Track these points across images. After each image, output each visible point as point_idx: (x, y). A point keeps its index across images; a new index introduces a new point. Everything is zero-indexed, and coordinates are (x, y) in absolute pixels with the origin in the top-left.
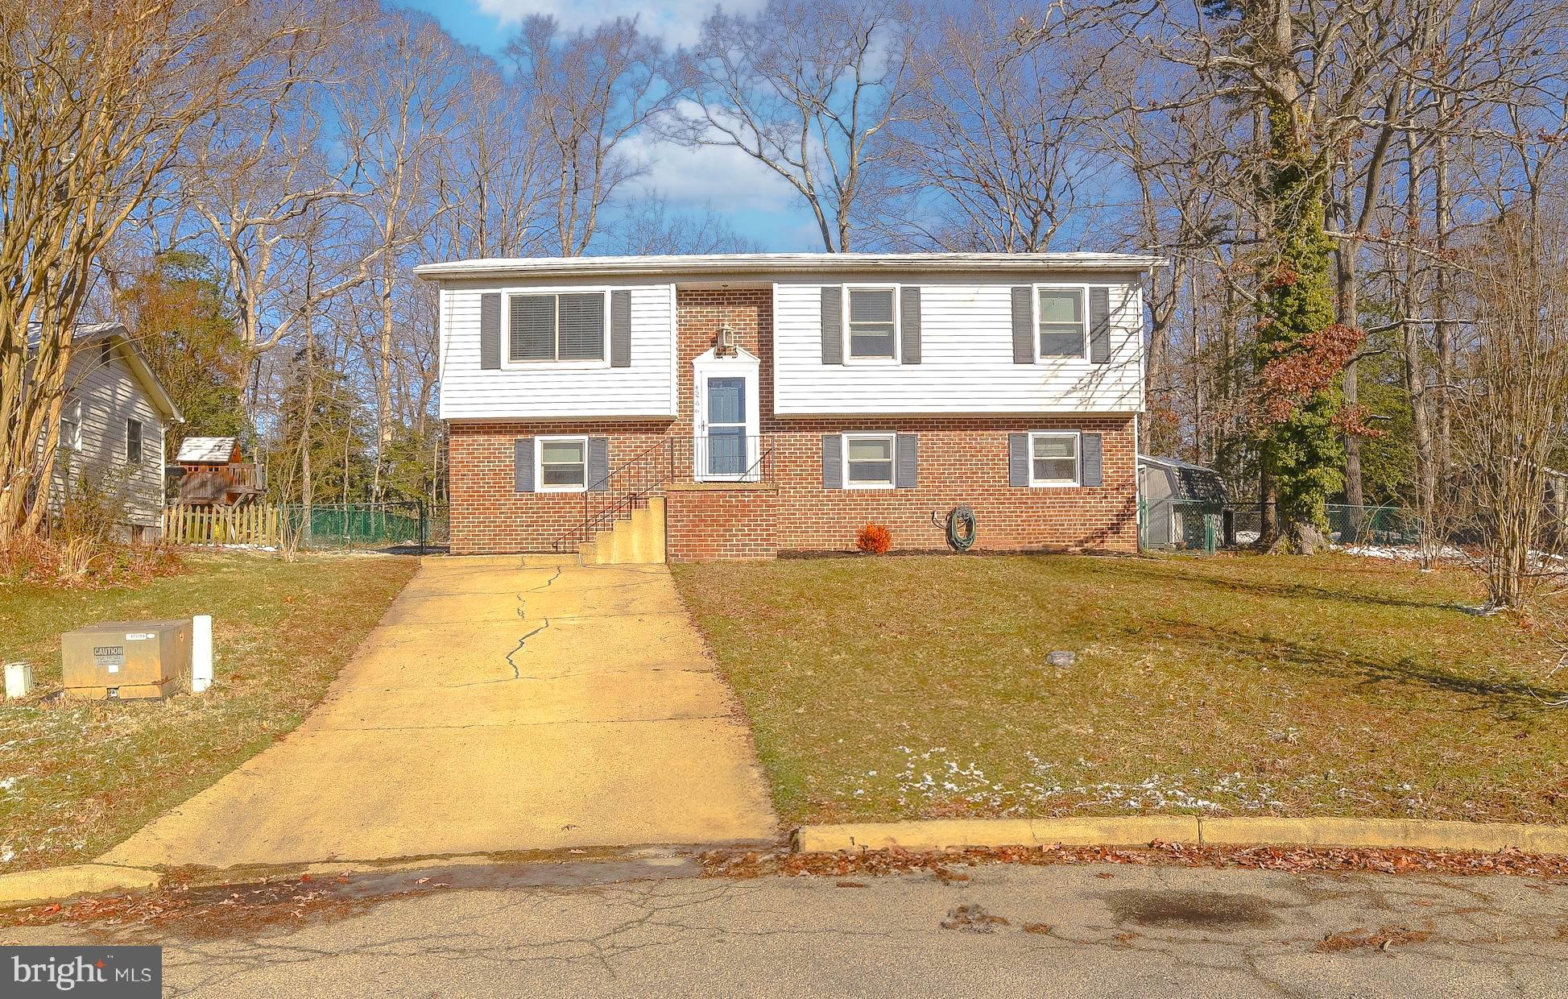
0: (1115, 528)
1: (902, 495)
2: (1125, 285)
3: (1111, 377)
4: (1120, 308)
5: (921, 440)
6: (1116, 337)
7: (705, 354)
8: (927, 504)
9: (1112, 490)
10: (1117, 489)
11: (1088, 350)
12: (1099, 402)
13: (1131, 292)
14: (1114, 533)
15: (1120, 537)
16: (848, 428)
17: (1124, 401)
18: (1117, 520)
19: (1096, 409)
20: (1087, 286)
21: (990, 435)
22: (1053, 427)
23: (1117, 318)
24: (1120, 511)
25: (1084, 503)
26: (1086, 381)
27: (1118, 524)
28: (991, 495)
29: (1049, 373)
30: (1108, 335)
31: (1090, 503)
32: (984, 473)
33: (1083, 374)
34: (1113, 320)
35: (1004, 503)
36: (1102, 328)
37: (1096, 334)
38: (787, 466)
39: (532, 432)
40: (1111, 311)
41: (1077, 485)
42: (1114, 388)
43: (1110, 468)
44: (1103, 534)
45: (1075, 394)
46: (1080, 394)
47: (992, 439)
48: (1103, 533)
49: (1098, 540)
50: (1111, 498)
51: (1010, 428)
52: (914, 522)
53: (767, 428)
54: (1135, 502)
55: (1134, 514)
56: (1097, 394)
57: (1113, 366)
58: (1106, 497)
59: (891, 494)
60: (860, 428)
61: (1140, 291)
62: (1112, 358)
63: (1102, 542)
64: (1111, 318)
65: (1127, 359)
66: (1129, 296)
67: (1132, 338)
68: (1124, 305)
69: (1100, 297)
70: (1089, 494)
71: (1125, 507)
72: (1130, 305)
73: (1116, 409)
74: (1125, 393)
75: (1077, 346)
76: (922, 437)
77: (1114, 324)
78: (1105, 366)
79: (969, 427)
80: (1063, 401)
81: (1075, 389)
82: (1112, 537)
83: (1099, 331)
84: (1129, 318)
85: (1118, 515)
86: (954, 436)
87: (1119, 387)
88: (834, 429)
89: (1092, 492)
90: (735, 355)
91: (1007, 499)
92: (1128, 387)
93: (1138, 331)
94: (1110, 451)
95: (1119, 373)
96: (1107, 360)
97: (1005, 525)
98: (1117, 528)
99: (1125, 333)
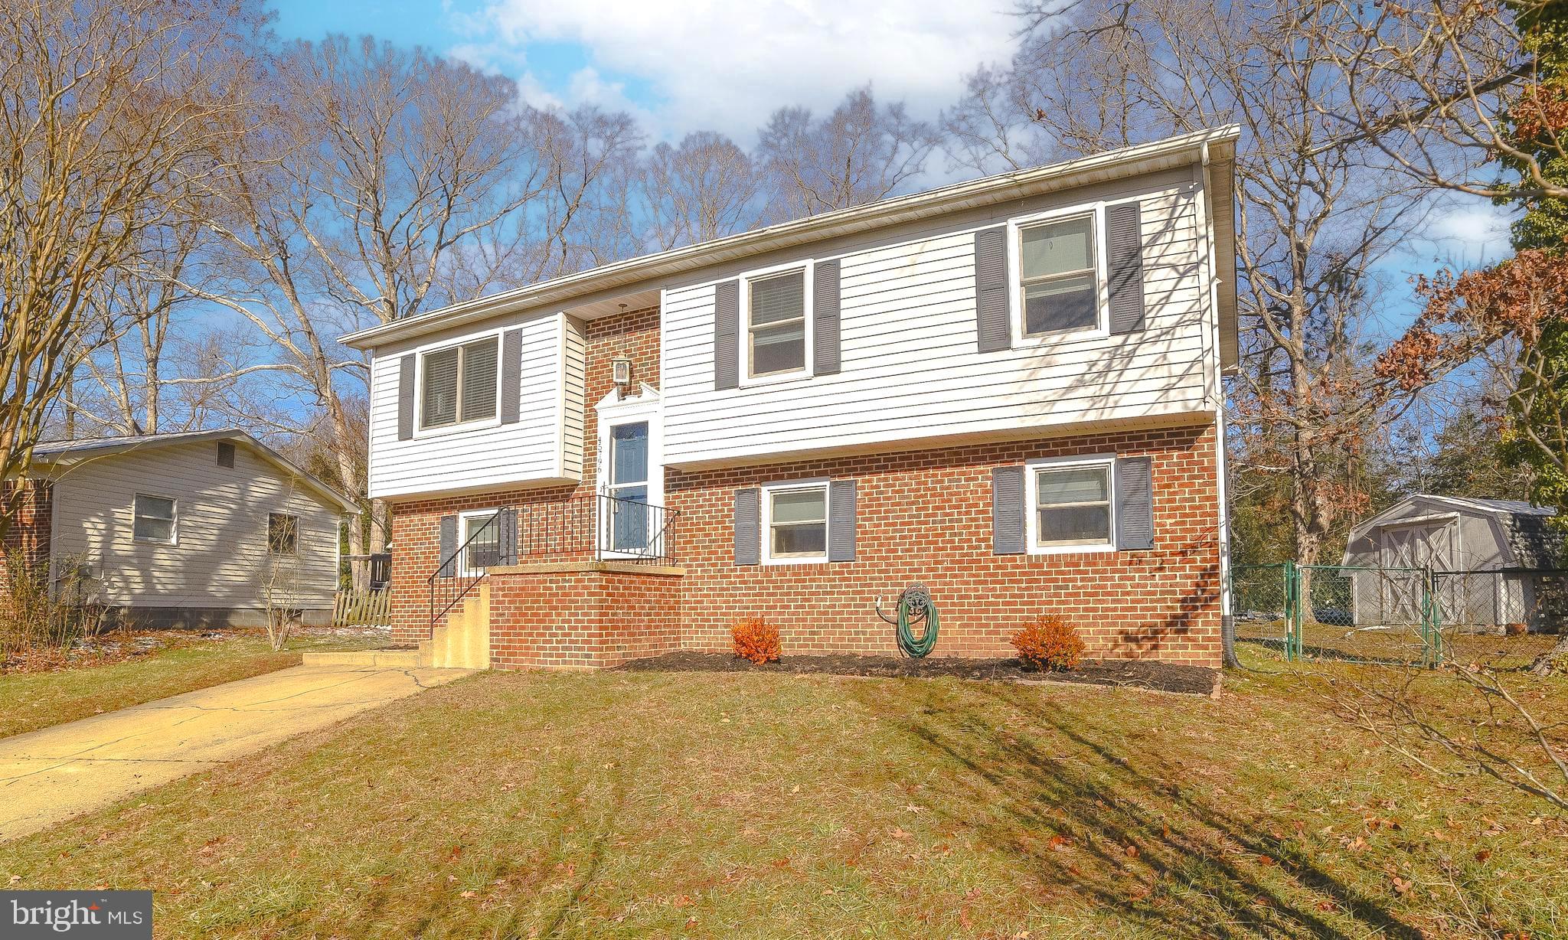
0: (1180, 624)
1: (835, 573)
2: (1171, 192)
3: (1147, 354)
4: (1161, 233)
5: (863, 488)
6: (1155, 284)
7: (607, 397)
8: (871, 585)
9: (1172, 554)
10: (1183, 553)
11: (1104, 313)
12: (1126, 400)
13: (1183, 201)
14: (1178, 632)
15: (1189, 639)
16: (767, 479)
17: (1173, 394)
18: (1183, 608)
19: (1119, 414)
20: (1100, 207)
21: (963, 474)
22: (1067, 453)
23: (1156, 251)
24: (1188, 592)
25: (1121, 579)
26: (1100, 366)
27: (1185, 616)
28: (965, 568)
29: (1035, 362)
30: (1140, 283)
31: (1133, 578)
32: (955, 534)
33: (1095, 356)
34: (1149, 255)
35: (986, 582)
36: (1129, 271)
37: (1117, 282)
38: (694, 536)
39: (454, 508)
40: (1145, 240)
41: (1110, 548)
42: (1152, 373)
43: (1169, 517)
44: (1154, 635)
45: (1081, 392)
46: (1091, 391)
47: (967, 480)
48: (1156, 632)
49: (1148, 645)
50: (1172, 569)
51: (995, 459)
52: (851, 613)
53: (673, 486)
54: (1216, 575)
55: (1216, 597)
56: (1121, 388)
57: (1149, 334)
58: (1161, 569)
59: (821, 569)
60: (781, 478)
61: (1201, 194)
62: (1148, 322)
63: (1155, 647)
64: (1145, 254)
65: (1176, 319)
66: (1180, 209)
67: (1186, 282)
68: (1169, 225)
69: (1125, 221)
70: (1131, 563)
71: (1197, 585)
72: (1182, 223)
73: (1159, 410)
74: (1174, 380)
75: (1085, 309)
76: (866, 485)
77: (1152, 261)
78: (1134, 338)
79: (931, 463)
80: (1060, 406)
81: (1081, 383)
82: (1173, 639)
83: (1122, 277)
84: (1182, 247)
85: (1184, 600)
86: (907, 478)
87: (1163, 371)
88: (750, 481)
89: (1136, 561)
90: (639, 393)
91: (991, 575)
92: (1179, 370)
93: (1197, 265)
94: (1168, 486)
95: (1161, 347)
96: (1137, 325)
97: (987, 618)
98: (1183, 624)
99: (1174, 275)
